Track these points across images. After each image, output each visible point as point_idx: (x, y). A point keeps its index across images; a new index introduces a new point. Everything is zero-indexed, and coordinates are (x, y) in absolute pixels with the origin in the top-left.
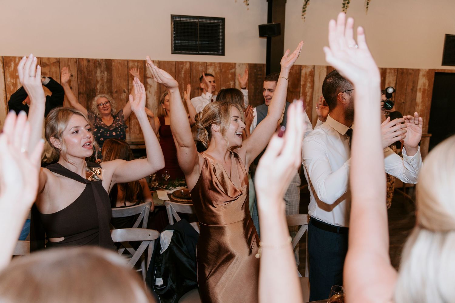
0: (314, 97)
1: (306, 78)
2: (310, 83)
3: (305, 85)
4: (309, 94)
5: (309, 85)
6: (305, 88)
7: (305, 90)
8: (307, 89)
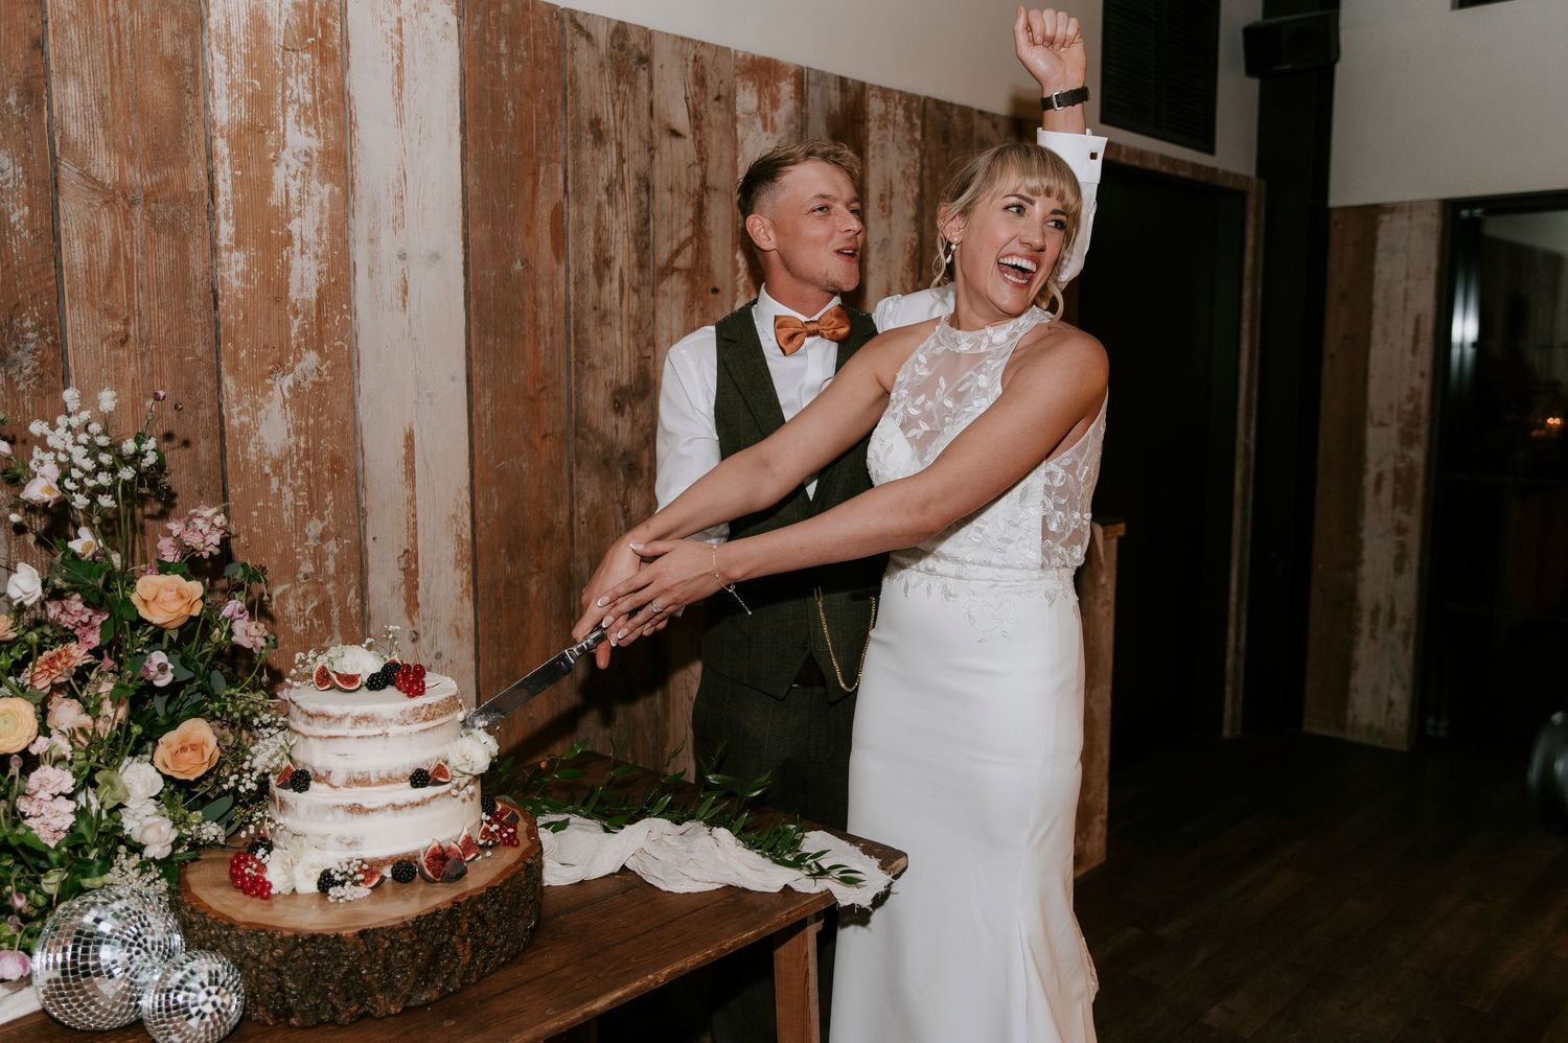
0: (361, 255)
1: (258, 61)
2: (307, 116)
3: (255, 136)
4: (305, 226)
5: (298, 139)
6: (266, 168)
7: (266, 185)
8: (284, 178)
